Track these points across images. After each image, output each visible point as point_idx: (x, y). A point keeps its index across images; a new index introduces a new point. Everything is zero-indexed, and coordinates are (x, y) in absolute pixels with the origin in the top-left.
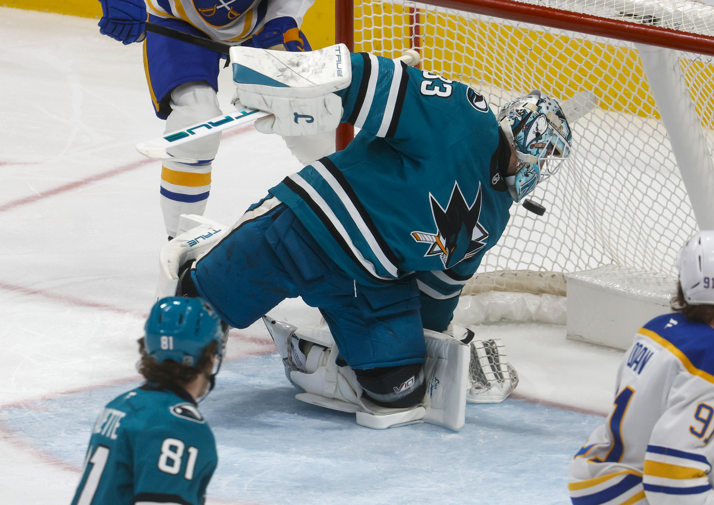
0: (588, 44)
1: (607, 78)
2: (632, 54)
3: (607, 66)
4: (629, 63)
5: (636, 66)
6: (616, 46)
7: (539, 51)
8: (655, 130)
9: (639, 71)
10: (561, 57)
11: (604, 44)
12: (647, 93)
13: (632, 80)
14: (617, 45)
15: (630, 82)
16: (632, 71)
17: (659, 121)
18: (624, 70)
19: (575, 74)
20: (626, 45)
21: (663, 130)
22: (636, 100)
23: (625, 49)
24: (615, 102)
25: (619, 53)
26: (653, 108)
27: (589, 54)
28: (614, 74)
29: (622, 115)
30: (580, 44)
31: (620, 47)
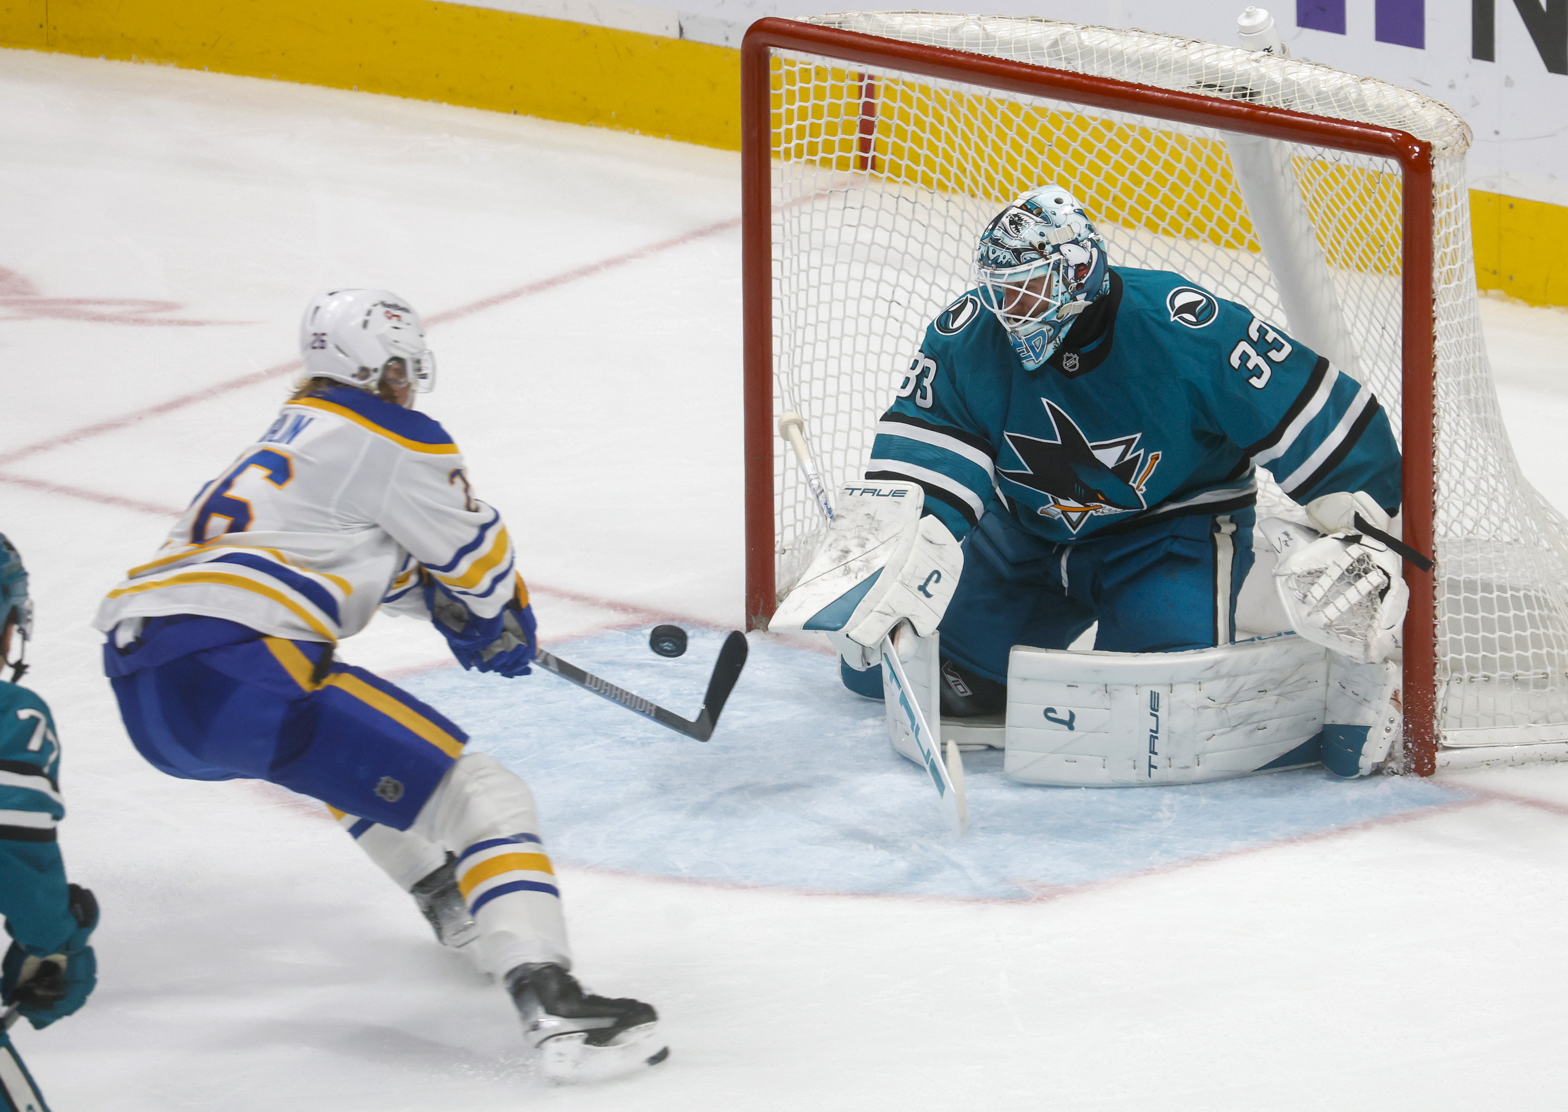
0: (1145, 133)
1: (1174, 188)
2: (1216, 149)
3: (1159, 158)
4: (1210, 162)
5: (1222, 167)
6: (1190, 136)
7: (1064, 147)
8: (1249, 272)
9: (1225, 175)
10: (1101, 155)
11: (1171, 133)
12: (1240, 212)
13: (1215, 192)
14: (1191, 134)
15: (1211, 194)
16: (1216, 177)
17: (1257, 256)
18: (1203, 174)
19: (1123, 184)
20: (1205, 134)
21: (1263, 271)
22: (1221, 223)
23: (1204, 142)
24: (1187, 228)
25: (1194, 149)
26: (1249, 237)
27: (1147, 149)
28: (1187, 182)
29: (1197, 249)
30: (1132, 134)
31: (1197, 138)
